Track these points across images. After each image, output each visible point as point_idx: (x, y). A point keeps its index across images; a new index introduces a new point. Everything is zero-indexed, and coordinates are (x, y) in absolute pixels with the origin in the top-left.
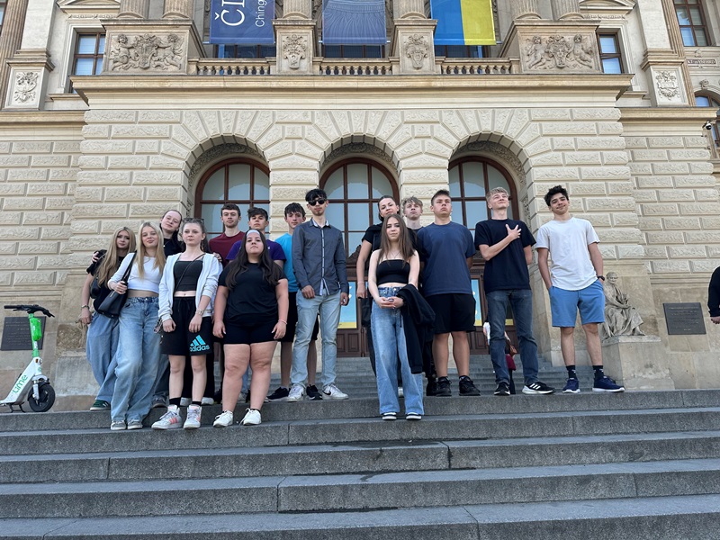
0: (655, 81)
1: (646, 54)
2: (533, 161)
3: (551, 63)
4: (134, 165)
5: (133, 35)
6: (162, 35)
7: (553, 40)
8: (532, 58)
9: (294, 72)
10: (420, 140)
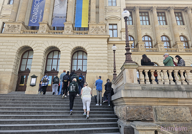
0: (122, 35)
1: (122, 29)
2: (88, 52)
3: (95, 32)
5: (11, 25)
6: (16, 25)
7: (96, 27)
8: (92, 31)
9: (42, 33)
10: (65, 47)
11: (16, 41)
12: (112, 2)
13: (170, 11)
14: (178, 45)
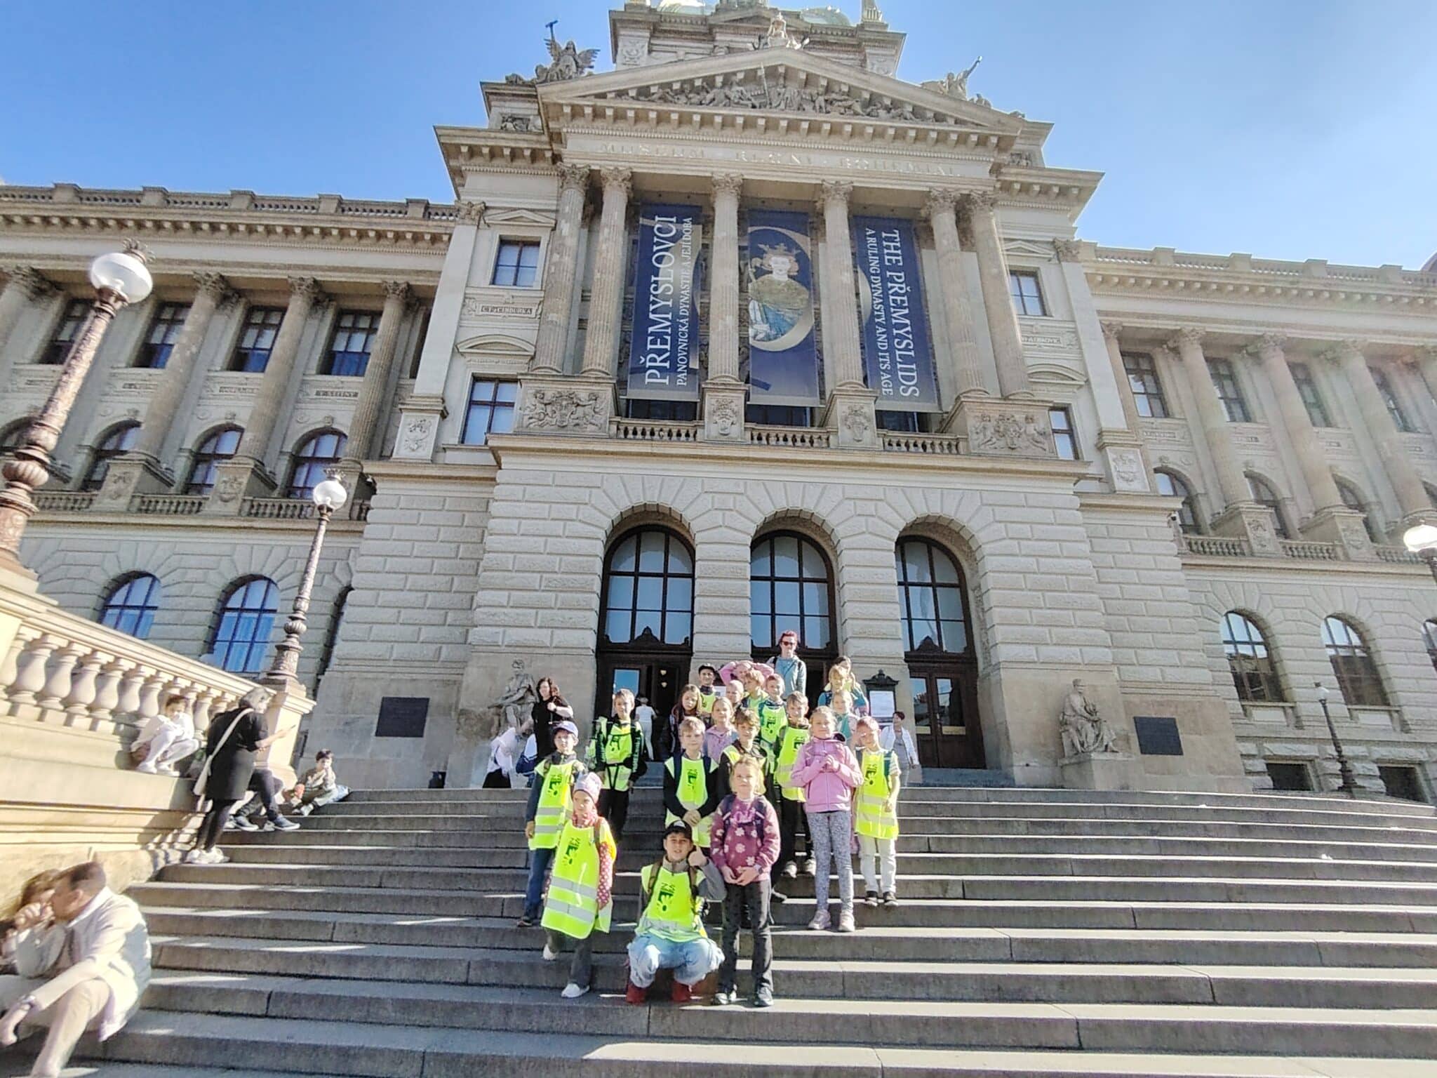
0: (1112, 464)
1: (1100, 434)
2: (987, 549)
3: (1002, 443)
4: (548, 533)
5: (551, 391)
6: (582, 393)
7: (1002, 418)
8: (981, 436)
9: (724, 438)
10: (863, 519)
11: (596, 481)
12: (1021, 295)
13: (1262, 355)
14: (1340, 527)
